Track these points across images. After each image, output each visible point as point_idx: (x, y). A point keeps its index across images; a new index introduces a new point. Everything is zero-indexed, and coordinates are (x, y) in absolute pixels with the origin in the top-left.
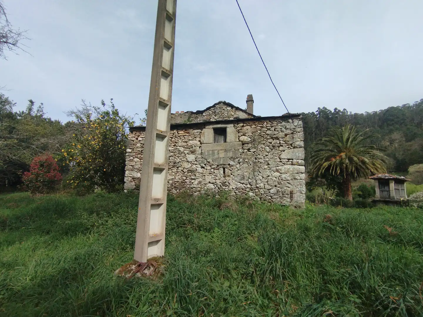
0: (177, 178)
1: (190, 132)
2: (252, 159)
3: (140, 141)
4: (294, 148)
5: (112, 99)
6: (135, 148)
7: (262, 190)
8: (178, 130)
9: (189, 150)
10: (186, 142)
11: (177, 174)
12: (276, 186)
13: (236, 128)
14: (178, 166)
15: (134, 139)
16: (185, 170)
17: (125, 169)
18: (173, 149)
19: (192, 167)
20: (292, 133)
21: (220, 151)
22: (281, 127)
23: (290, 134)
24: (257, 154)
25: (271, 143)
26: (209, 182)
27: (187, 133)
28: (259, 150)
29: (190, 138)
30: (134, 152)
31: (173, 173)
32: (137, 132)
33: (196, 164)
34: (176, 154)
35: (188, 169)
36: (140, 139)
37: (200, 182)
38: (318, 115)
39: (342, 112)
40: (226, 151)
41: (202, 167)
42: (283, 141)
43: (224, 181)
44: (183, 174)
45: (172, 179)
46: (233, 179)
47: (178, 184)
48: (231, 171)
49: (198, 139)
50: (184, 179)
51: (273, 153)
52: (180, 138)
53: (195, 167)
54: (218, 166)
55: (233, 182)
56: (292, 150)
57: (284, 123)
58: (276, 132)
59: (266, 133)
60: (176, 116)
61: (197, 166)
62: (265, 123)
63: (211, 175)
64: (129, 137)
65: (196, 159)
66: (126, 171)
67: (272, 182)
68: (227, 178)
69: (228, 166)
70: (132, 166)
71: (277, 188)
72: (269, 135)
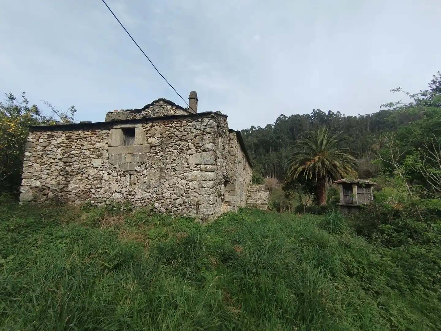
0: (81, 187)
1: (97, 133)
2: (159, 164)
3: (41, 143)
4: (203, 151)
5: (24, 93)
6: (34, 151)
7: (167, 200)
8: (84, 130)
9: (95, 154)
10: (93, 145)
11: (82, 182)
12: (182, 195)
13: (145, 129)
14: (82, 173)
15: (34, 140)
16: (90, 177)
17: (22, 177)
18: (78, 152)
19: (98, 174)
20: (202, 134)
21: (127, 156)
22: (190, 128)
23: (200, 135)
24: (164, 158)
25: (179, 145)
26: (116, 191)
27: (93, 134)
28: (166, 154)
29: (97, 140)
30: (33, 157)
31: (77, 181)
32: (38, 132)
33: (102, 170)
34: (81, 158)
35: (93, 176)
36: (41, 140)
37: (106, 191)
38: (313, 117)
39: (336, 115)
40: (133, 155)
41: (109, 174)
42: (192, 143)
43: (131, 190)
44: (88, 182)
45: (76, 188)
46: (139, 188)
47: (82, 194)
48: (138, 178)
49: (105, 141)
50: (89, 188)
51: (181, 158)
52: (87, 140)
53: (101, 173)
54: (124, 172)
55: (139, 191)
56: (201, 153)
57: (194, 123)
58: (185, 133)
59: (174, 134)
60: (114, 115)
61: (103, 172)
62: (175, 123)
63: (117, 182)
64: (29, 138)
65: (103, 165)
66: (23, 179)
67: (178, 191)
68: (133, 186)
69: (135, 173)
70: (30, 172)
71: (183, 198)
72: (178, 136)
